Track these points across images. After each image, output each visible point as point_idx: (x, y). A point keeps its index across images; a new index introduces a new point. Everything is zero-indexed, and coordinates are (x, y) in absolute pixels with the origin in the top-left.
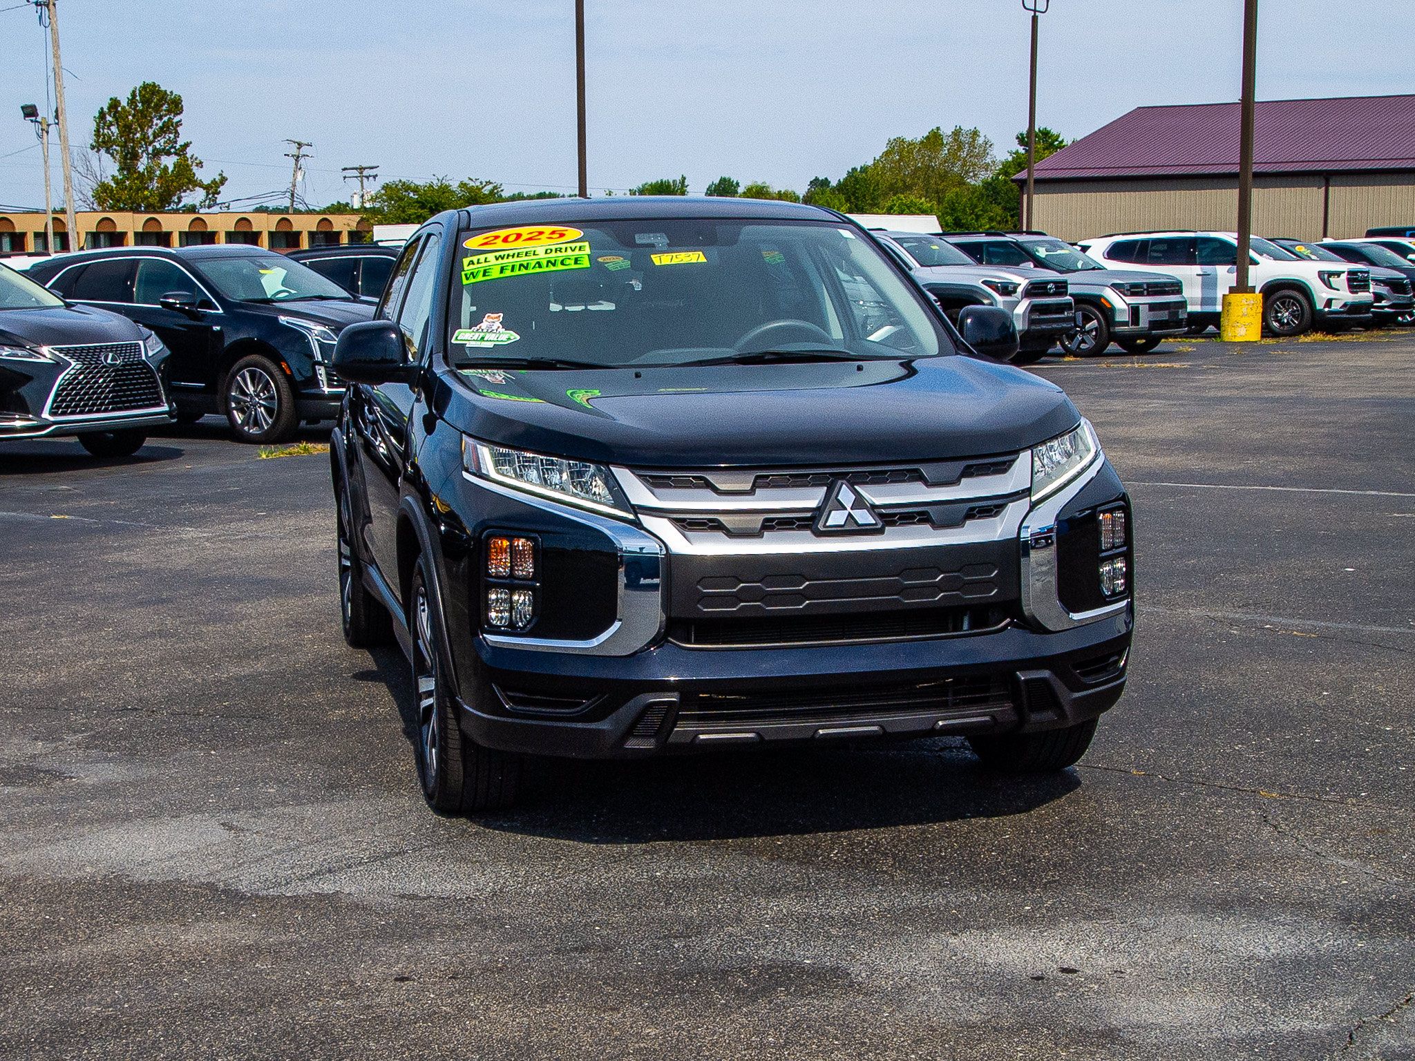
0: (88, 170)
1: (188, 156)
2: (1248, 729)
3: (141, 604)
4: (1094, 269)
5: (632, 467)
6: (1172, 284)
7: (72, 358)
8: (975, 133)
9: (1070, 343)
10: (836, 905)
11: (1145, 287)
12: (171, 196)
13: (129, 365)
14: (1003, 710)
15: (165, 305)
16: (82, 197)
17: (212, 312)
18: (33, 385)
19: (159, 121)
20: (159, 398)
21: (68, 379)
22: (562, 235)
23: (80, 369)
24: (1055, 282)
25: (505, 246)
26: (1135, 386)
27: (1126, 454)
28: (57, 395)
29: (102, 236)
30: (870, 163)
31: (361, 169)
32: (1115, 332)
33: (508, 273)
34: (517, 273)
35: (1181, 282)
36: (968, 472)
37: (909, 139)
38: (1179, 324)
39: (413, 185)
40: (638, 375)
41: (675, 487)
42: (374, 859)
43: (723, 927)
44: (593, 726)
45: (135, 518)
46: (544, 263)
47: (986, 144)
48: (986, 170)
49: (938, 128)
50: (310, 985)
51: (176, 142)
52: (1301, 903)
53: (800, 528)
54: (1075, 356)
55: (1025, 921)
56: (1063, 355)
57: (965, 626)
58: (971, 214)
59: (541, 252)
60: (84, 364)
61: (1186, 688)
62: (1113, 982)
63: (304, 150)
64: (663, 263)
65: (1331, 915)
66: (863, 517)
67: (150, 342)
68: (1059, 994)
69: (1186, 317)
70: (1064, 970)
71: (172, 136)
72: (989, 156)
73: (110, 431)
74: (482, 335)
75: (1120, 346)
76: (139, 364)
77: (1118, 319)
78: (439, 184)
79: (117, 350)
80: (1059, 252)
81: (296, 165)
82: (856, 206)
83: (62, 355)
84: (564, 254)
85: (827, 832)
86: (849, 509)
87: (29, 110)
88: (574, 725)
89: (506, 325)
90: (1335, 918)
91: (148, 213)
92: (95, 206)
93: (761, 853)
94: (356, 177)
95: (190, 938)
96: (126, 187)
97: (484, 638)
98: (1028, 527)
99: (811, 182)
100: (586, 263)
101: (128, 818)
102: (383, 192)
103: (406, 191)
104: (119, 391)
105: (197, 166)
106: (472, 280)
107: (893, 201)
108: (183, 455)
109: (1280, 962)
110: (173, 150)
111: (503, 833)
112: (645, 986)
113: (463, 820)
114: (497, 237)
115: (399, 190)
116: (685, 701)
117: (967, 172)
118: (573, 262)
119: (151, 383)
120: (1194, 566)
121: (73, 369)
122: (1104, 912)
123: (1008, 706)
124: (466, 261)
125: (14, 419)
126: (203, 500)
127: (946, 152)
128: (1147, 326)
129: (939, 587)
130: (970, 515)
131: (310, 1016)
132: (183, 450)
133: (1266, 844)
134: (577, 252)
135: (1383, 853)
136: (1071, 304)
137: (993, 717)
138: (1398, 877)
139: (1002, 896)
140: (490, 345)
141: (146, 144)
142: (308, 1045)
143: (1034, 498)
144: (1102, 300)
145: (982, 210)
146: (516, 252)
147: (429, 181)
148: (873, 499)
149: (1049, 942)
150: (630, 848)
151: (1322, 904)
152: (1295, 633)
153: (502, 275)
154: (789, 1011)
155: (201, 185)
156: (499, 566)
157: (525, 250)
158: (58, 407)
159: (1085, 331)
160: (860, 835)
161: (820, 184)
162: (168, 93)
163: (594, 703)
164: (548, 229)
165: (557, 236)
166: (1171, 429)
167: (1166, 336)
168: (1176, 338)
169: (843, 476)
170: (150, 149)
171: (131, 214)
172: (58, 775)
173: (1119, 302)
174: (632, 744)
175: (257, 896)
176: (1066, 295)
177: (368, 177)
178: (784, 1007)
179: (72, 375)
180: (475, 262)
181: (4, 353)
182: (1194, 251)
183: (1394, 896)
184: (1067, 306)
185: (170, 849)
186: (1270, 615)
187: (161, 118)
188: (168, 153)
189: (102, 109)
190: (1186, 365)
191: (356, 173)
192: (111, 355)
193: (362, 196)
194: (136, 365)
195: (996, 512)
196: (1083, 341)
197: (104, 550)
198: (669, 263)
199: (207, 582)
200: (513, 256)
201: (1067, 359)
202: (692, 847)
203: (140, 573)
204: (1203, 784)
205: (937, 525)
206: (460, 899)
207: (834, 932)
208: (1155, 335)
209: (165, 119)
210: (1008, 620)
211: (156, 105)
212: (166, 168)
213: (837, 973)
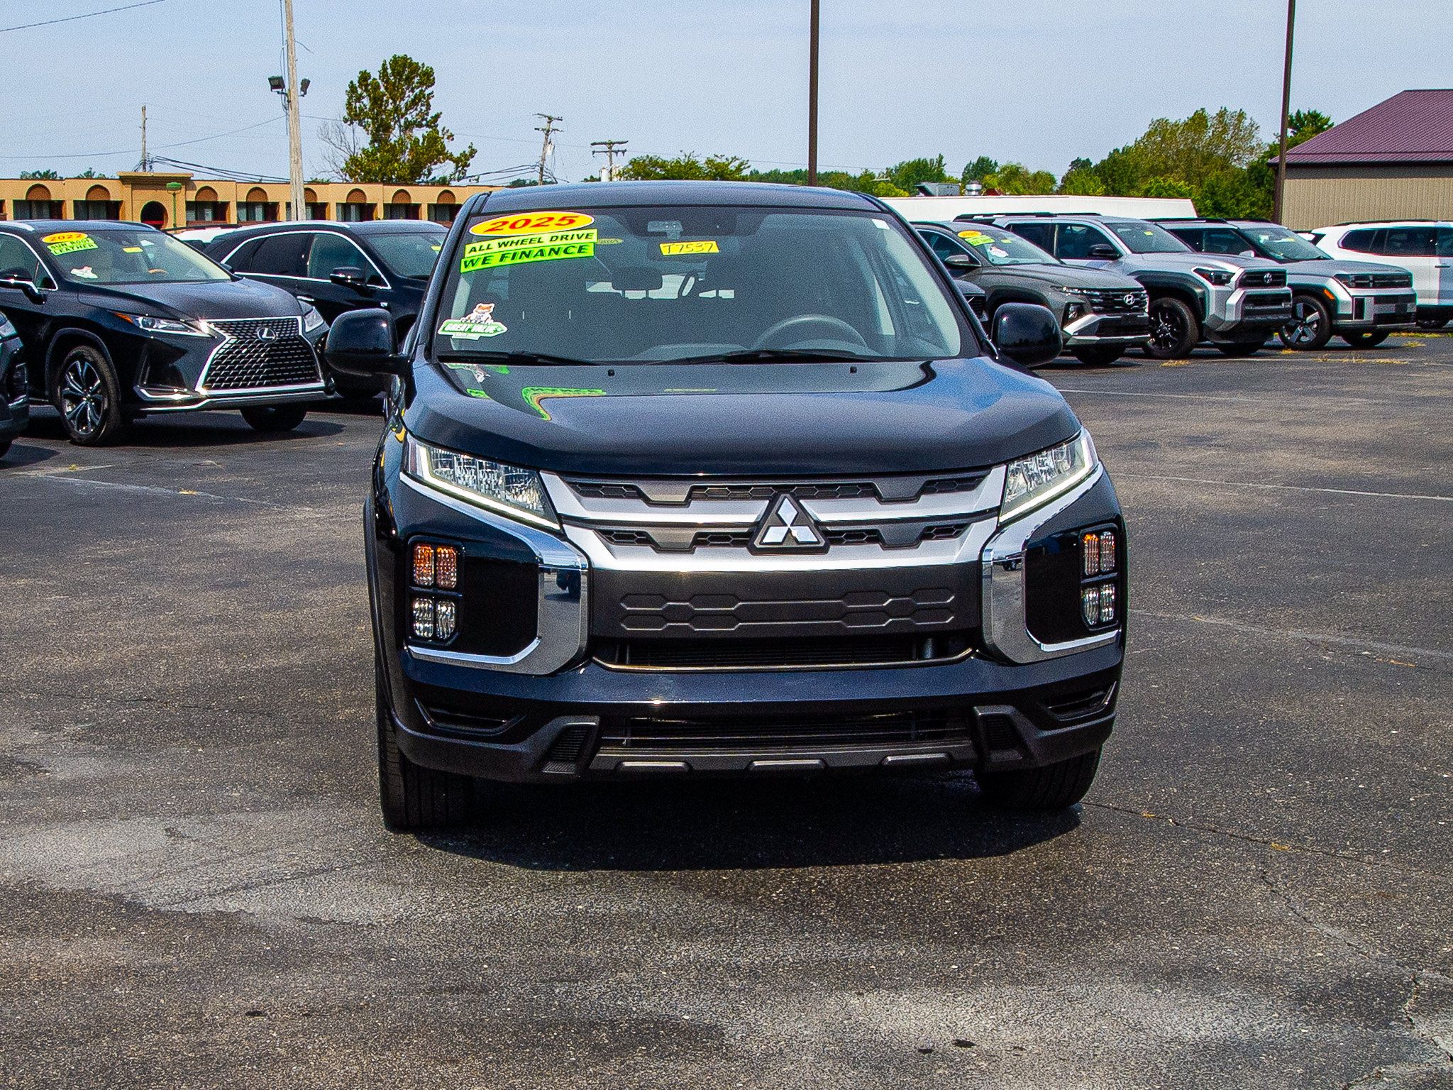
0: (341, 141)
1: (439, 128)
2: (1290, 770)
3: (217, 587)
4: (1319, 259)
5: (562, 474)
6: (1401, 277)
7: (227, 332)
8: (1241, 116)
9: (1289, 336)
10: (750, 953)
11: (1371, 279)
12: (422, 168)
13: (285, 340)
14: (961, 746)
15: (335, 279)
16: (335, 169)
17: (381, 288)
18: (189, 358)
19: (411, 94)
20: (316, 374)
21: (223, 353)
22: (571, 222)
23: (235, 343)
24: (1272, 272)
25: (513, 232)
26: (1342, 383)
27: (1300, 456)
28: (211, 369)
29: (353, 208)
30: (1131, 144)
31: (611, 144)
32: (1338, 326)
33: (508, 261)
34: (517, 261)
35: (1411, 275)
36: (928, 489)
37: (1172, 120)
38: (1407, 318)
39: (660, 161)
40: (611, 373)
41: (605, 497)
42: (296, 876)
43: (617, 971)
44: (511, 748)
45: (259, 496)
46: (547, 251)
47: (1252, 126)
48: (1251, 154)
49: (1203, 109)
50: (157, 1015)
51: (427, 114)
52: (1259, 977)
53: (736, 544)
54: (1294, 349)
55: (944, 981)
56: (1280, 348)
57: (929, 653)
58: (1231, 198)
59: (546, 239)
60: (239, 339)
61: (1245, 719)
62: (1007, 1060)
63: (555, 124)
64: (671, 253)
65: (1287, 993)
66: (804, 534)
67: (309, 318)
68: (940, 1071)
69: (1415, 311)
70: (960, 1043)
71: (424, 108)
72: (1254, 139)
73: (273, 406)
74: (469, 326)
75: (1345, 339)
76: (296, 339)
77: (1341, 311)
78: (686, 161)
79: (273, 325)
80: (1283, 240)
81: (546, 139)
82: (1113, 189)
83: (217, 329)
84: (569, 241)
85: (781, 867)
86: (789, 526)
87: (276, 82)
88: (493, 746)
89: (495, 317)
90: (1290, 997)
91: (399, 185)
92: (348, 178)
93: (699, 888)
94: (606, 152)
95: (68, 954)
96: (377, 159)
97: (409, 649)
98: (991, 550)
99: (1072, 163)
100: (589, 252)
101: (78, 817)
102: (630, 167)
103: (653, 167)
104: (274, 366)
105: (448, 138)
106: (470, 268)
107: (1151, 183)
108: (341, 431)
109: (1204, 1047)
110: (424, 122)
111: (443, 853)
112: (501, 1036)
113: (411, 836)
114: (505, 223)
115: (646, 165)
116: (606, 725)
117: (1232, 155)
118: (577, 250)
119: (308, 358)
120: (1316, 581)
121: (227, 343)
122: (1036, 977)
123: (967, 743)
124: (468, 247)
125: (173, 393)
126: (335, 480)
127: (1211, 134)
128: (1372, 319)
129: (887, 612)
130: (926, 535)
131: (138, 1050)
132: (345, 426)
133: (1252, 904)
134: (583, 240)
135: (1378, 922)
136: (1289, 294)
137: (949, 755)
138: (1383, 951)
139: (933, 952)
140: (475, 337)
141: (398, 116)
142: (118, 1084)
143: (1003, 518)
144: (1325, 292)
145: (1243, 195)
146: (521, 238)
147: (676, 157)
148: (817, 515)
149: (958, 1009)
150: (566, 877)
151: (1283, 980)
152: (1392, 661)
153: (502, 263)
154: (637, 1075)
155: (451, 158)
156: (424, 574)
157: (530, 237)
158: (212, 381)
159: (1306, 324)
160: (815, 874)
161: (1080, 165)
162: (420, 64)
163: (513, 723)
164: (558, 215)
165: (565, 222)
166: (1362, 431)
167: (1398, 330)
168: (1410, 332)
169: (786, 489)
170: (402, 121)
171: (381, 185)
172: (33, 768)
173: (1343, 294)
174: (550, 769)
175: (158, 912)
176: (1284, 285)
177: (616, 152)
178: (635, 1069)
179: (226, 349)
180: (478, 249)
181: (160, 326)
182: (1434, 242)
183: (1368, 973)
184: (1285, 297)
185: (100, 855)
186: (1374, 640)
187: (413, 91)
188: (420, 126)
189: (352, 82)
190: (1407, 361)
191: (605, 148)
192: (266, 330)
193: (611, 171)
194: (291, 340)
195: (957, 533)
196: (1304, 334)
197: (212, 528)
198: (678, 253)
199: (295, 564)
200: (517, 243)
201: (1285, 352)
202: (629, 878)
203: (235, 554)
204: (1214, 831)
205: (888, 546)
206: (362, 926)
207: (732, 984)
208: (1381, 329)
209: (417, 91)
210: (970, 650)
211: (408, 78)
212: (417, 141)
213: (714, 1032)
